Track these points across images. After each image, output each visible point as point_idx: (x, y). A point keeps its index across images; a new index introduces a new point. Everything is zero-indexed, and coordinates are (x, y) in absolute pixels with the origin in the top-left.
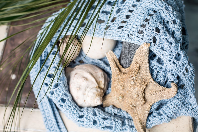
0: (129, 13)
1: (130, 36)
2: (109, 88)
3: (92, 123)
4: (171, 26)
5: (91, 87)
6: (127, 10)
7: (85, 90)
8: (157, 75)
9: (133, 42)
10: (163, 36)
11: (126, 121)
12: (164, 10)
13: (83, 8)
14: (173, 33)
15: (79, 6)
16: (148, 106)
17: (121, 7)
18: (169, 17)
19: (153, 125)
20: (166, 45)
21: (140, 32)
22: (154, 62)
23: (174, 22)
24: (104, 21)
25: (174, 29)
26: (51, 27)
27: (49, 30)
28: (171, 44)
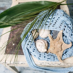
0: (56, 22)
1: (56, 29)
2: (49, 47)
3: (44, 57)
4: (69, 26)
5: (43, 45)
6: (55, 21)
7: (42, 46)
8: (65, 41)
9: (57, 30)
10: (67, 28)
11: (55, 57)
12: (67, 21)
13: (40, 20)
14: (70, 28)
15: (39, 20)
16: (62, 51)
17: (53, 20)
18: (68, 23)
19: (64, 58)
20: (68, 31)
21: (60, 27)
22: (64, 37)
23: (70, 24)
24: (47, 25)
25: (70, 27)
26: (29, 26)
27: (29, 27)
28: (70, 31)
